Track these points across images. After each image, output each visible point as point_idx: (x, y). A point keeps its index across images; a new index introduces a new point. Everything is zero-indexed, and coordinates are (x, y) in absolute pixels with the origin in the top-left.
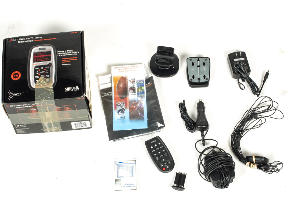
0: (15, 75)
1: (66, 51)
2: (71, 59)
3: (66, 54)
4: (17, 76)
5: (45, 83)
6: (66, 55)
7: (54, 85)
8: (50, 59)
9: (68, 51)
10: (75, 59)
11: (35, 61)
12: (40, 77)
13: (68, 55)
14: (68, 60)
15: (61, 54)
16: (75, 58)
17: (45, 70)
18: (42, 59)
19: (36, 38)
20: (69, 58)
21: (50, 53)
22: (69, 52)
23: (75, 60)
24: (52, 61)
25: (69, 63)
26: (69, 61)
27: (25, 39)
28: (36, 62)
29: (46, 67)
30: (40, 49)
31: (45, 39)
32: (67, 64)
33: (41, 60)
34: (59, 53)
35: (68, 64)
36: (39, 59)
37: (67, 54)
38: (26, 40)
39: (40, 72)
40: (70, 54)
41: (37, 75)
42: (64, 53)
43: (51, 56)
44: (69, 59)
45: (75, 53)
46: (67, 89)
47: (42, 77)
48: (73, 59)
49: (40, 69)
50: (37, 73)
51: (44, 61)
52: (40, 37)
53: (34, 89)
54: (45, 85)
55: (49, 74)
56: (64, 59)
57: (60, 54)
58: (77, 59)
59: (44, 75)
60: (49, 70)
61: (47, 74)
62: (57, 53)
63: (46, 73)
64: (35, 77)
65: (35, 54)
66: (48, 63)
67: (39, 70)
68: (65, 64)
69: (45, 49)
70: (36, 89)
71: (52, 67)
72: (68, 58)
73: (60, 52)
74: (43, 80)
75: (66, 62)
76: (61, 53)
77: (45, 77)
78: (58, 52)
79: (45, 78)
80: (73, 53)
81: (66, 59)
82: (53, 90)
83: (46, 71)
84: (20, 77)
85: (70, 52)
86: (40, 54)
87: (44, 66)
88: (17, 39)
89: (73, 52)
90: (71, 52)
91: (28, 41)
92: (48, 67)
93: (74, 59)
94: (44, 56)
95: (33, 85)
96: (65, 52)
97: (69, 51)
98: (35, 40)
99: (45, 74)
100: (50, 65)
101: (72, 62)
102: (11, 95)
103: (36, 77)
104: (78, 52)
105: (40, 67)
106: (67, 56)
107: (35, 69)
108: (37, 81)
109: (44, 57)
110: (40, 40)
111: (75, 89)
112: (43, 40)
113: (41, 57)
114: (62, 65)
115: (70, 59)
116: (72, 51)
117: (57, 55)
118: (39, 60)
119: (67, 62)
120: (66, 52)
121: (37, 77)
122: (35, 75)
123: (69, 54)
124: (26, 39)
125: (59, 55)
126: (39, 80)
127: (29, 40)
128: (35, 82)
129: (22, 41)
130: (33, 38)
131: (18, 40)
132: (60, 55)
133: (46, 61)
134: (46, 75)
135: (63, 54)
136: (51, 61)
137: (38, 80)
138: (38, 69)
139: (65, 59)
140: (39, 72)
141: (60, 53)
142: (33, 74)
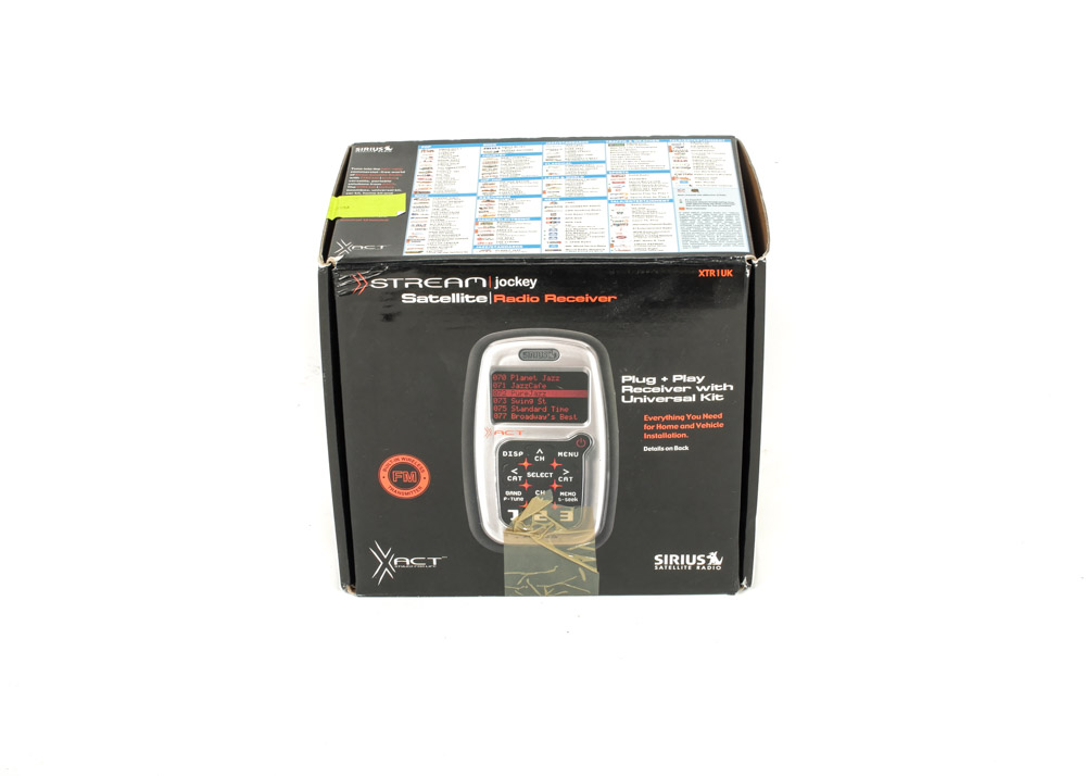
0: (398, 474)
1: (665, 379)
2: (690, 422)
3: (665, 394)
4: (409, 478)
5: (554, 528)
6: (666, 399)
7: (599, 538)
8: (579, 412)
9: (675, 378)
10: (712, 422)
11: (501, 413)
12: (529, 496)
13: (677, 399)
14: (676, 427)
15: (642, 395)
16: (715, 417)
17: (555, 464)
18: (537, 410)
19: (499, 283)
20: (682, 418)
21: (579, 380)
22: (680, 383)
23: (712, 426)
24: (594, 426)
25: (680, 442)
26: (679, 431)
27: (442, 283)
28: (508, 420)
29: (560, 454)
30: (525, 354)
31: (554, 298)
32: (668, 449)
33: (535, 414)
34: (631, 389)
35: (676, 448)
36: (520, 406)
37: (673, 394)
38: (448, 292)
39: (529, 475)
40: (688, 393)
41: (514, 486)
42: (653, 390)
43: (584, 402)
44: (679, 422)
45: (716, 392)
46: (663, 558)
47: (540, 503)
48: (704, 421)
49: (531, 460)
50: (515, 478)
51: (549, 421)
52: (526, 282)
53: (502, 546)
54: (555, 536)
55: (576, 486)
56: (655, 418)
57: (635, 395)
58: (721, 425)
59: (550, 491)
60: (575, 467)
61: (566, 487)
62: (618, 385)
63: (558, 483)
64: (502, 495)
65: (501, 378)
66: (569, 431)
67: (526, 464)
68: (660, 449)
69: (552, 354)
70: (510, 546)
71: (594, 456)
72: (674, 418)
73: (633, 379)
74: (544, 513)
75: (664, 436)
76: (640, 390)
77: (555, 501)
78: (624, 379)
79: (555, 506)
80: (705, 393)
81: (666, 422)
82: (594, 559)
83: (558, 472)
84: (424, 484)
85: (687, 384)
86: (526, 382)
87: (550, 447)
88: (395, 281)
89: (705, 383)
90: (693, 385)
91: (456, 298)
92: (571, 454)
93: (709, 421)
94: (551, 394)
95: (495, 528)
96: (659, 384)
97: (683, 378)
98: (495, 292)
99: (555, 486)
100: (582, 443)
101: (694, 437)
102: (385, 561)
103: (507, 493)
104: (732, 388)
105: (529, 447)
106: (672, 408)
107: (505, 454)
108: (515, 513)
109: (550, 401)
110: (525, 299)
111: (703, 562)
112: (542, 299)
113: (536, 399)
114: (646, 449)
115: (687, 422)
116: (700, 381)
117: (619, 394)
118: (524, 414)
119: (670, 436)
120: (669, 384)
121: (516, 495)
122: (504, 485)
123: (682, 394)
124: (446, 283)
125: (628, 395)
126: (526, 514)
127: (464, 291)
128: (506, 518)
129: (425, 291)
130: (484, 285)
131: (401, 284)
132: (633, 400)
133: (557, 421)
134: (562, 494)
135: (651, 395)
136: (587, 424)
137: (521, 510)
138: (521, 459)
139: (659, 422)
140: (522, 472)
141: (635, 385)
142: (495, 479)
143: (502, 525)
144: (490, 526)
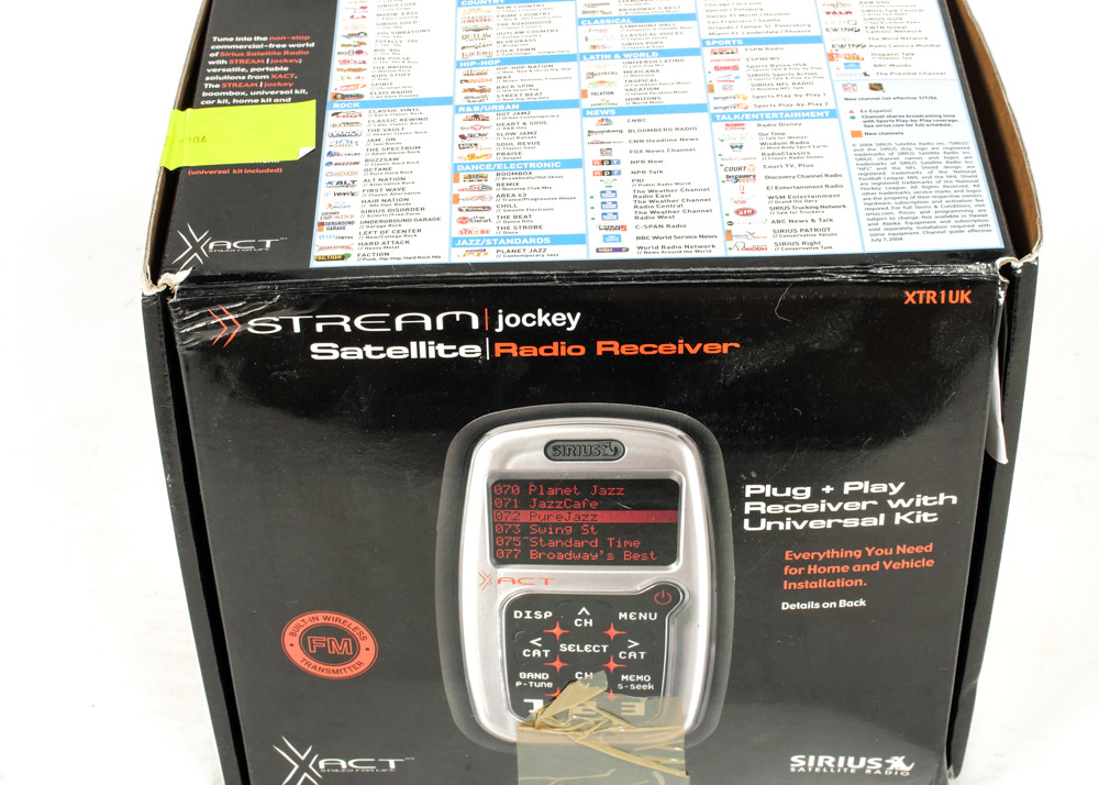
0: (318, 642)
1: (828, 489)
2: (872, 560)
3: (827, 515)
4: (337, 647)
5: (609, 724)
6: (829, 523)
7: (689, 737)
8: (662, 546)
9: (847, 488)
10: (914, 559)
11: (508, 548)
12: (563, 680)
13: (848, 523)
14: (845, 569)
15: (782, 517)
16: (918, 549)
17: (613, 632)
18: (580, 544)
19: (504, 321)
20: (858, 554)
21: (664, 492)
22: (857, 496)
23: (912, 564)
24: (688, 570)
25: (851, 594)
26: (851, 575)
27: (390, 322)
28: (524, 559)
29: (622, 615)
30: (555, 449)
31: (616, 348)
32: (826, 605)
33: (576, 551)
34: (762, 507)
35: (843, 603)
36: (547, 538)
37: (843, 514)
38: (403, 339)
39: (563, 648)
40: (872, 511)
41: (536, 665)
42: (805, 508)
43: (673, 529)
44: (851, 561)
45: (923, 509)
46: (806, 760)
47: (584, 693)
48: (897, 558)
49: (567, 625)
50: (537, 653)
51: (602, 561)
52: (558, 319)
53: (513, 745)
54: (612, 734)
55: (653, 664)
56: (805, 556)
57: (769, 517)
58: (930, 563)
59: (602, 674)
60: (652, 637)
61: (633, 667)
62: (738, 499)
63: (617, 660)
64: (513, 677)
65: (510, 492)
66: (640, 578)
67: (557, 631)
68: (813, 605)
69: (613, 449)
70: (528, 746)
71: (687, 619)
72: (843, 554)
73: (767, 490)
74: (592, 706)
75: (822, 584)
76: (780, 508)
77: (612, 688)
78: (749, 490)
79: (612, 696)
80: (903, 511)
81: (826, 562)
82: (683, 762)
83: (619, 644)
84: (367, 655)
85: (870, 496)
86: (559, 497)
87: (604, 606)
88: (296, 321)
89: (904, 494)
90: (882, 497)
91: (419, 350)
92: (643, 616)
93: (908, 557)
94: (605, 517)
95: (502, 723)
96: (816, 497)
97: (864, 486)
98: (496, 338)
99: (612, 665)
100: (667, 598)
101: (875, 586)
102: (304, 766)
103: (523, 675)
104: (954, 500)
105: (565, 605)
106: (838, 537)
107: (518, 614)
108: (538, 704)
109: (604, 530)
110: (557, 349)
111: (879, 766)
112: (591, 349)
113: (577, 526)
114: (785, 606)
115: (865, 559)
116: (895, 490)
117: (739, 516)
118: (555, 550)
119: (832, 584)
120: (837, 497)
121: (541, 678)
122: (515, 664)
123: (859, 514)
124: (399, 324)
125: (755, 518)
126: (558, 706)
127: (435, 336)
128: (520, 709)
129: (357, 338)
130: (475, 325)
131: (308, 326)
132: (765, 525)
133: (619, 561)
134: (623, 677)
135: (800, 517)
136: (674, 567)
137: (549, 701)
138: (550, 623)
139: (815, 562)
140: (551, 642)
141: (771, 500)
142: (499, 652)
143: (513, 719)
144: (491, 719)
